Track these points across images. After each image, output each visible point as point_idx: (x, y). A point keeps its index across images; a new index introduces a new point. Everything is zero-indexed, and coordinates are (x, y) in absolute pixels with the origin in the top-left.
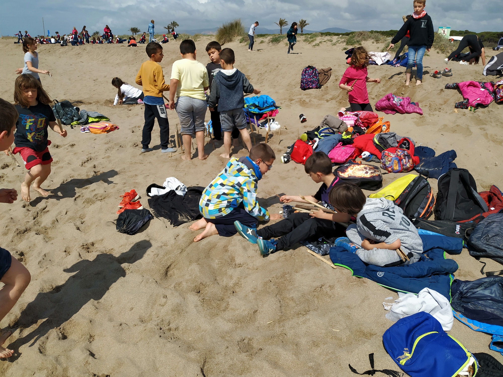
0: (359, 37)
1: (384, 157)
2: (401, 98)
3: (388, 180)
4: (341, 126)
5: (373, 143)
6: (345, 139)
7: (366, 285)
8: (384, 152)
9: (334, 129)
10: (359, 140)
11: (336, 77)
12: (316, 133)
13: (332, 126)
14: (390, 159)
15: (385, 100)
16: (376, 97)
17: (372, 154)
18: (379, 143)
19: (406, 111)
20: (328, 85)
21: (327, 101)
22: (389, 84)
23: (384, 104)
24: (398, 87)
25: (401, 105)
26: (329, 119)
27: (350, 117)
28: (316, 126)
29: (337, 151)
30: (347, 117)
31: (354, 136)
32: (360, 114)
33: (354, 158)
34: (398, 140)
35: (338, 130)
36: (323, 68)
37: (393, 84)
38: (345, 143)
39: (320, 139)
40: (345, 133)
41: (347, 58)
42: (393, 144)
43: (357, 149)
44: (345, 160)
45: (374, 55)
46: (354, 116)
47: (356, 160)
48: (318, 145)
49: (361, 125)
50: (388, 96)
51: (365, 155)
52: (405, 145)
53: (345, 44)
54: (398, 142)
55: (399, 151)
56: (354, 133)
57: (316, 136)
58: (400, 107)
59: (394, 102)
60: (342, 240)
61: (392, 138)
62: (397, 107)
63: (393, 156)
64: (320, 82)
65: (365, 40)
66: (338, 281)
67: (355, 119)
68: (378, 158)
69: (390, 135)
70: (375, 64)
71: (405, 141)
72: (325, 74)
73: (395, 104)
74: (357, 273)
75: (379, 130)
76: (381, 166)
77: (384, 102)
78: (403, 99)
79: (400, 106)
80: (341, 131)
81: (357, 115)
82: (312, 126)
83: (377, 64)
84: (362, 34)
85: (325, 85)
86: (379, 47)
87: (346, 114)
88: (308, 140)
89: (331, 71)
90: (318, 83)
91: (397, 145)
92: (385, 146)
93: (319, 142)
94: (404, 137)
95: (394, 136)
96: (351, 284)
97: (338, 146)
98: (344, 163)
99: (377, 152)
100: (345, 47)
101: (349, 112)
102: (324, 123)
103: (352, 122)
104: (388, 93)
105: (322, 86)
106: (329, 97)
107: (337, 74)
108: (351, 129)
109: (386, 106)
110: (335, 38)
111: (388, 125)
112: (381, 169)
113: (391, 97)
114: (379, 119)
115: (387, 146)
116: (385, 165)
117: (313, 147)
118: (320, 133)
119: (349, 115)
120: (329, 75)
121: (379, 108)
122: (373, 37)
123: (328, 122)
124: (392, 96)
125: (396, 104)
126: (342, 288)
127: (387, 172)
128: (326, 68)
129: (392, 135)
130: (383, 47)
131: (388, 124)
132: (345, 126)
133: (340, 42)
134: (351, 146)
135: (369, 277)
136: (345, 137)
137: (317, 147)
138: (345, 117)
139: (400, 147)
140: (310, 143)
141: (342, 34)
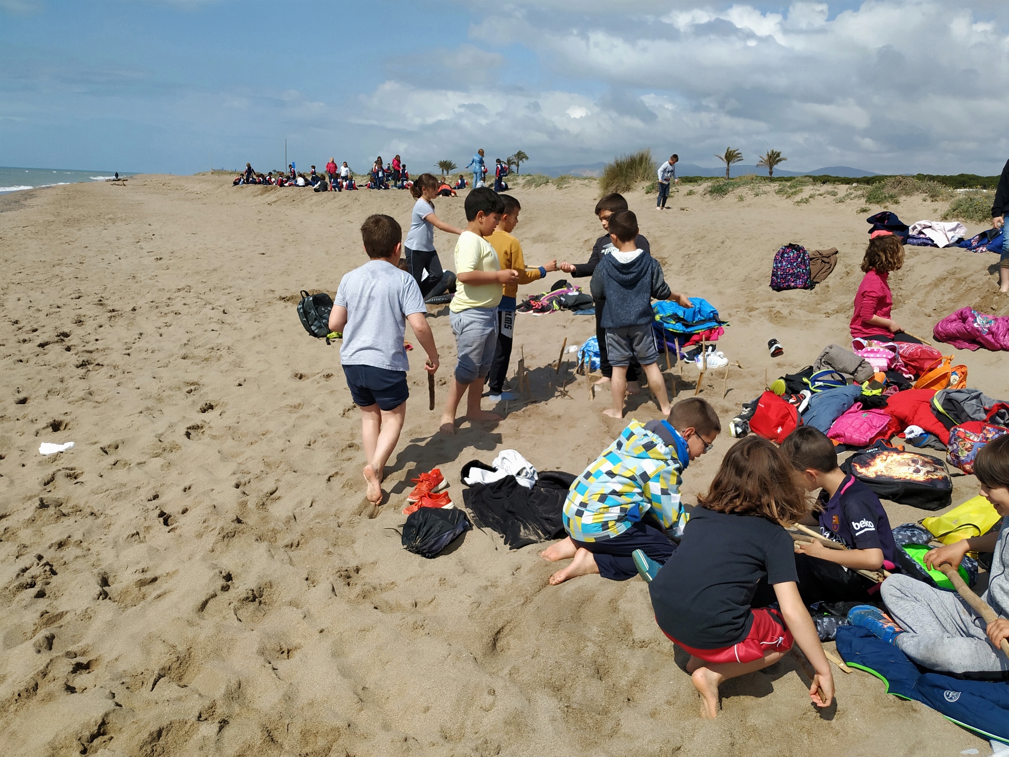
0: (895, 188)
1: (955, 440)
2: (990, 317)
3: (964, 490)
4: (860, 368)
5: (931, 409)
6: (868, 396)
7: (918, 716)
8: (956, 430)
9: (844, 375)
10: (899, 401)
11: (846, 267)
12: (805, 380)
13: (841, 367)
14: (969, 445)
15: (955, 320)
16: (935, 313)
17: (927, 432)
18: (944, 409)
19: (1001, 345)
20: (830, 284)
21: (828, 315)
22: (964, 288)
23: (953, 327)
24: (983, 295)
25: (991, 332)
26: (833, 352)
27: (878, 352)
28: (805, 365)
29: (851, 419)
30: (872, 351)
31: (888, 391)
32: (901, 348)
33: (887, 437)
34: (987, 407)
35: (852, 377)
36: (820, 249)
37: (972, 288)
38: (869, 404)
39: (813, 393)
40: (867, 383)
41: (871, 231)
42: (974, 413)
43: (895, 419)
44: (868, 440)
45: (930, 227)
46: (887, 351)
47: (892, 441)
48: (809, 404)
49: (903, 369)
50: (962, 313)
51: (912, 432)
52: (1002, 418)
53: (863, 200)
54: (986, 411)
55: (988, 430)
56: (887, 385)
57: (806, 386)
58: (990, 337)
59: (975, 325)
60: (865, 612)
61: (974, 401)
62: (981, 336)
63: (975, 440)
64: (812, 276)
65: (907, 194)
66: (856, 702)
67: (890, 357)
68: (940, 441)
69: (969, 395)
70: (931, 245)
71: (1003, 411)
72: (823, 261)
73: (977, 330)
74: (896, 687)
75: (944, 382)
76: (947, 460)
77: (954, 324)
78: (996, 320)
79: (988, 334)
80: (858, 380)
81: (893, 349)
82: (795, 365)
83: (936, 246)
84: (900, 182)
85: (823, 283)
86: (937, 210)
87: (870, 345)
88: (786, 392)
89: (837, 255)
90: (807, 279)
91: (984, 416)
92: (957, 417)
93: (811, 398)
94: (1000, 401)
95: (977, 397)
96: (885, 710)
97: (852, 410)
98: (866, 446)
99: (939, 428)
100: (863, 206)
101: (876, 342)
102: (823, 360)
103: (884, 363)
104: (961, 306)
105: (817, 285)
106: (831, 307)
107: (850, 262)
108: (880, 377)
109: (958, 332)
110: (842, 189)
111: (963, 373)
112: (948, 465)
113: (968, 313)
114: (943, 361)
115: (963, 417)
116: (958, 457)
117: (798, 407)
118: (814, 381)
119: (875, 348)
120: (833, 262)
121: (941, 336)
122: (925, 188)
123: (832, 359)
124: (971, 314)
125: (980, 329)
126: (864, 717)
127: (961, 472)
128: (827, 248)
129: (974, 394)
130: (946, 210)
131: (963, 370)
132: (867, 369)
133: (852, 196)
134: (882, 411)
135: (926, 700)
136: (868, 393)
137: (806, 409)
138: (867, 352)
139: (992, 421)
140: (791, 401)
141: (858, 181)
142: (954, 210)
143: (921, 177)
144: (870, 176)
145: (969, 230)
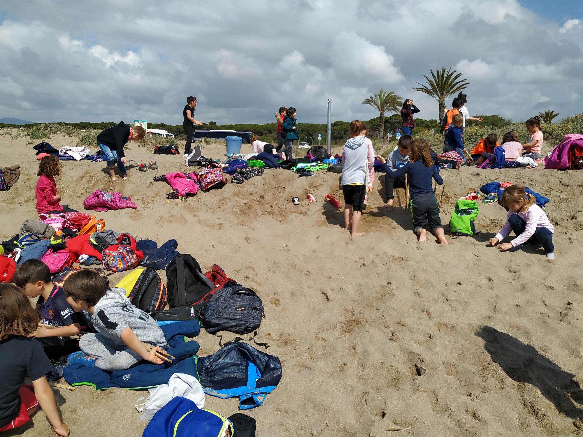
0: (46, 130)
1: (105, 257)
2: (110, 194)
3: (114, 281)
4: (47, 230)
5: (90, 244)
6: (55, 245)
7: (113, 394)
8: (105, 252)
9: (38, 235)
10: (72, 244)
11: (27, 176)
12: (15, 242)
13: (35, 231)
14: (112, 258)
15: (93, 197)
16: (82, 195)
17: (91, 256)
18: (97, 243)
19: (118, 207)
20: (19, 186)
21: (21, 204)
22: (95, 181)
23: (93, 201)
24: (104, 183)
25: (112, 201)
26: (29, 224)
27: (55, 219)
28: (13, 234)
29: (48, 259)
30: (52, 220)
31: (65, 240)
32: (68, 216)
33: (70, 264)
34: (117, 237)
35: (43, 236)
36: (8, 166)
37: (99, 180)
38: (56, 249)
39: (21, 249)
40: (53, 238)
41: (37, 154)
42: (112, 242)
43: (72, 253)
44: (60, 268)
45: (70, 150)
46: (60, 218)
47: (73, 266)
48: (21, 256)
49: (71, 226)
50: (96, 193)
51: (83, 258)
52: (126, 241)
53: (29, 137)
54: (117, 239)
55: (120, 248)
56: (64, 237)
57: (17, 246)
58: (112, 204)
59: (104, 198)
60: (76, 356)
61: (110, 236)
62: (108, 204)
63: (115, 254)
64: (7, 182)
65: (54, 133)
66: (81, 402)
67: (62, 221)
68: (98, 260)
69: (107, 233)
70: (73, 160)
71: (125, 237)
72: (11, 173)
73: (105, 201)
74: (101, 386)
75: (94, 229)
76: (103, 268)
77: (93, 200)
78: (113, 194)
79: (111, 202)
80: (47, 237)
81: (63, 217)
82: (7, 236)
83: (75, 160)
84: (49, 126)
85: (14, 186)
86: (72, 141)
87: (50, 216)
88: (5, 252)
89: (20, 169)
90: (4, 184)
91: (117, 242)
92: (104, 245)
93: (21, 252)
94: (123, 233)
95: (112, 233)
96: (96, 400)
97: (47, 253)
98: (59, 271)
99: (96, 253)
100: (30, 141)
101: (53, 214)
102: (24, 229)
103: (60, 225)
104: (95, 190)
105: (11, 187)
106: (22, 199)
107: (28, 172)
108: (59, 233)
109: (96, 203)
110: (14, 131)
111: (103, 223)
112: (104, 270)
113: (99, 193)
114: (91, 218)
115: (107, 244)
116: (108, 265)
117: (14, 259)
118: (21, 242)
119: (53, 218)
120: (18, 173)
121: (88, 207)
122: (63, 129)
123: (29, 228)
124: (100, 193)
125: (107, 200)
126: (87, 408)
127: (111, 272)
128: (12, 166)
129: (110, 232)
130: (77, 141)
131: (102, 222)
132: (51, 230)
133: (22, 135)
134: (64, 251)
135: (115, 385)
136: (54, 242)
137: (20, 259)
138: (49, 220)
139: (121, 244)
140: (9, 256)
141: (24, 126)
142: (82, 141)
143: (60, 124)
144: (30, 124)
145: (91, 151)
